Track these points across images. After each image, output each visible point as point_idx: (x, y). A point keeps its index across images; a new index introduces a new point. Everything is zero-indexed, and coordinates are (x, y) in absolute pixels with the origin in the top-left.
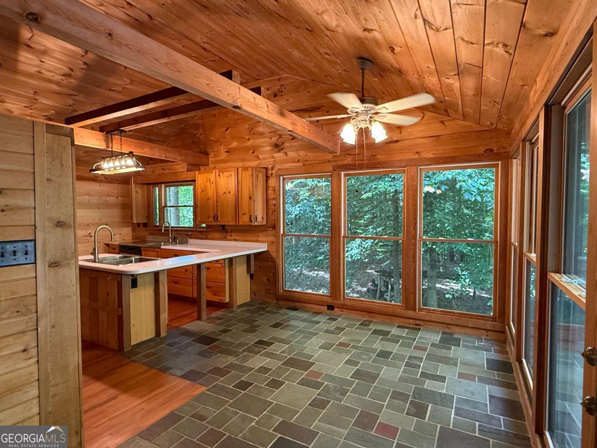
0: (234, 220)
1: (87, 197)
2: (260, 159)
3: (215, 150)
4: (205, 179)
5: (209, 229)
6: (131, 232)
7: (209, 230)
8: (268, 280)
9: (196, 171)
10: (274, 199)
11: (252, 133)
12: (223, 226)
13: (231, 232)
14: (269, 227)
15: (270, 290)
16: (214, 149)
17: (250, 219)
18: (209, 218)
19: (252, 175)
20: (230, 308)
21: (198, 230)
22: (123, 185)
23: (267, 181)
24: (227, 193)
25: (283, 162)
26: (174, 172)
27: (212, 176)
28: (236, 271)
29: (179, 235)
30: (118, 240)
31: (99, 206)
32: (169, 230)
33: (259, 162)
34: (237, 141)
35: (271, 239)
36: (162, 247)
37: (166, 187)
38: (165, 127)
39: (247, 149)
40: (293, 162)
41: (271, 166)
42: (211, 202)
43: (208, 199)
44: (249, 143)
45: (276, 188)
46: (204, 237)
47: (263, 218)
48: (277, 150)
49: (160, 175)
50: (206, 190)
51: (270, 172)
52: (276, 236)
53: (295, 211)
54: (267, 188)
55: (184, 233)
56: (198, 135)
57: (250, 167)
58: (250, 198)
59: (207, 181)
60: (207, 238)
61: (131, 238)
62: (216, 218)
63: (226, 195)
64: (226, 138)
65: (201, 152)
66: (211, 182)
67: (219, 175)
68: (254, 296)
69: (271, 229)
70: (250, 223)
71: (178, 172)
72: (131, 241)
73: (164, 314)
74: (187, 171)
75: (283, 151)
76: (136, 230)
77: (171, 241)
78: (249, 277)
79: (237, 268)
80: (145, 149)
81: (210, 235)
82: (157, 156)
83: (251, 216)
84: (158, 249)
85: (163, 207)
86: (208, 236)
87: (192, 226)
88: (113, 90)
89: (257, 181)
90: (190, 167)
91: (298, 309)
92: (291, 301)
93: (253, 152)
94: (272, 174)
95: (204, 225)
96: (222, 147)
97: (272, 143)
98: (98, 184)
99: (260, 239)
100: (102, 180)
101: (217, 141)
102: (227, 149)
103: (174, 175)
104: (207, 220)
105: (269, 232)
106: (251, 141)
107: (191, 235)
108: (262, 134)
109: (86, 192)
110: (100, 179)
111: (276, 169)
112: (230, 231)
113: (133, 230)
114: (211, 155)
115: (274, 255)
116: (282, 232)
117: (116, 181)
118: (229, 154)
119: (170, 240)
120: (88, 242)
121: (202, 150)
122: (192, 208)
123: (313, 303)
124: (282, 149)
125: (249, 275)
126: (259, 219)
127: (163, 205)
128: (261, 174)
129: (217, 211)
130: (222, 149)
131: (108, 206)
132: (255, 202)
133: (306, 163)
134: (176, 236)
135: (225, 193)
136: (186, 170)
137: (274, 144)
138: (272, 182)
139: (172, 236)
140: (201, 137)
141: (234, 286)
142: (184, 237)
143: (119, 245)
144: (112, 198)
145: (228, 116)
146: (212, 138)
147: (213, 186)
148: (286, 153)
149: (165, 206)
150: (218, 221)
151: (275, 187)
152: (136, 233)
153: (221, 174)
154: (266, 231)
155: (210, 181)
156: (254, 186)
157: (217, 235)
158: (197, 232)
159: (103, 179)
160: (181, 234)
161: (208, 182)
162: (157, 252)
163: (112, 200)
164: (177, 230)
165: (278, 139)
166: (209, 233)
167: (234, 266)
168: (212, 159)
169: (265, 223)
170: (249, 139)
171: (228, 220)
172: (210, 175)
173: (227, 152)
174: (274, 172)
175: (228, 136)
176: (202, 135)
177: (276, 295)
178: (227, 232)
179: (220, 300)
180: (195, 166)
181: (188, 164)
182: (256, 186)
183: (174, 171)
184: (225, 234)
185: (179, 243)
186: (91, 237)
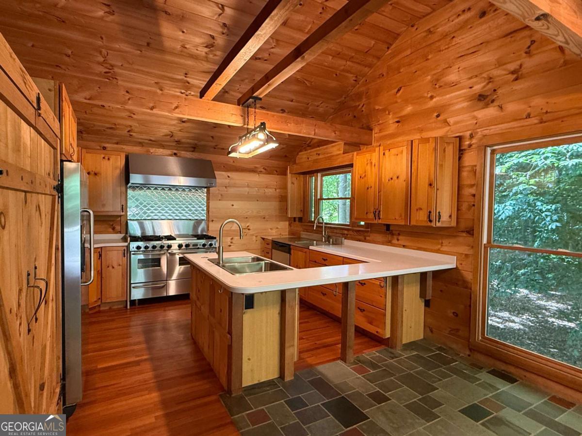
0: (403, 217)
1: (247, 189)
2: (449, 125)
3: (381, 122)
4: (366, 161)
5: (368, 228)
6: (287, 226)
7: (369, 230)
8: (456, 314)
9: (354, 152)
10: (472, 186)
11: (437, 86)
12: (388, 226)
13: (399, 234)
14: (462, 232)
15: (458, 330)
16: (379, 121)
17: (429, 216)
18: (368, 214)
19: (435, 149)
20: (392, 348)
21: (355, 229)
22: (282, 176)
23: (460, 158)
24: (395, 178)
25: (493, 122)
26: (328, 157)
27: (375, 157)
28: (403, 294)
29: (334, 234)
30: (274, 234)
31: (258, 198)
32: (322, 227)
33: (448, 128)
34: (412, 104)
35: (464, 250)
36: (311, 247)
37: (322, 176)
38: (321, 103)
39: (427, 113)
40: (516, 120)
41: (469, 132)
42: (371, 191)
43: (368, 189)
44: (432, 103)
45: (478, 168)
46: (362, 237)
47: (450, 216)
48: (481, 104)
49: (316, 161)
50: (365, 176)
51: (467, 143)
52: (475, 245)
53: (505, 210)
54: (460, 169)
55: (338, 231)
56: (360, 107)
57: (431, 137)
58: (430, 185)
59: (367, 164)
60: (365, 241)
61: (287, 233)
62: (377, 214)
63: (392, 181)
64: (396, 102)
65: (363, 128)
66: (373, 164)
67: (384, 154)
68: (430, 334)
69: (464, 234)
70: (429, 224)
71: (333, 156)
72: (288, 237)
73: (291, 349)
74: (344, 154)
75: (495, 104)
76: (292, 225)
77: (324, 240)
78: (424, 304)
79: (405, 289)
80: (289, 125)
81: (369, 236)
82: (304, 133)
83: (430, 212)
84: (306, 250)
85: (319, 199)
86: (367, 238)
87: (349, 224)
88: (260, 59)
89: (444, 157)
90: (347, 147)
91: (516, 381)
92: (500, 360)
93: (438, 116)
94: (470, 146)
95: (362, 223)
96: (390, 116)
97: (472, 96)
98: (258, 175)
99: (444, 249)
100: (261, 172)
101: (384, 110)
102: (398, 118)
103: (329, 159)
104: (365, 217)
105: (461, 239)
106: (434, 100)
107: (347, 235)
108: (454, 85)
109: (247, 184)
110: (259, 170)
111: (479, 135)
112: (397, 233)
113: (290, 225)
114: (376, 130)
115: (469, 276)
116: (485, 241)
117: (275, 172)
118: (400, 124)
119: (324, 238)
120: (246, 235)
121: (364, 126)
122: (349, 200)
123: (545, 376)
124: (493, 101)
125: (423, 300)
126: (445, 217)
127: (319, 197)
128: (451, 147)
129: (379, 204)
130: (391, 119)
131: (266, 198)
132: (439, 192)
133: (545, 118)
134: (330, 234)
135: (392, 179)
136: (342, 152)
137: (477, 96)
138: (470, 159)
139: (325, 234)
140: (363, 109)
141: (399, 316)
142: (339, 237)
143: (272, 241)
144: (270, 190)
145: (401, 71)
146: (377, 107)
147: (375, 170)
148: (501, 107)
149: (321, 199)
150: (379, 219)
151: (476, 166)
152: (292, 228)
153: (387, 152)
154: (455, 236)
155: (371, 163)
156: (439, 166)
157: (379, 237)
158: (353, 231)
159: (263, 170)
160: (335, 234)
161: (369, 165)
162: (305, 252)
163: (270, 192)
164: (331, 228)
165: (484, 87)
166: (369, 234)
167: (400, 287)
168: (375, 135)
169: (454, 224)
170: (432, 97)
171: (394, 217)
172: (371, 156)
173: (398, 122)
174: (474, 141)
175: (399, 101)
176: (365, 106)
177: (469, 342)
178: (393, 234)
179: (377, 332)
180: (355, 146)
181: (345, 144)
182: (441, 166)
183: (329, 155)
184: (390, 237)
185: (333, 244)
186: (249, 229)
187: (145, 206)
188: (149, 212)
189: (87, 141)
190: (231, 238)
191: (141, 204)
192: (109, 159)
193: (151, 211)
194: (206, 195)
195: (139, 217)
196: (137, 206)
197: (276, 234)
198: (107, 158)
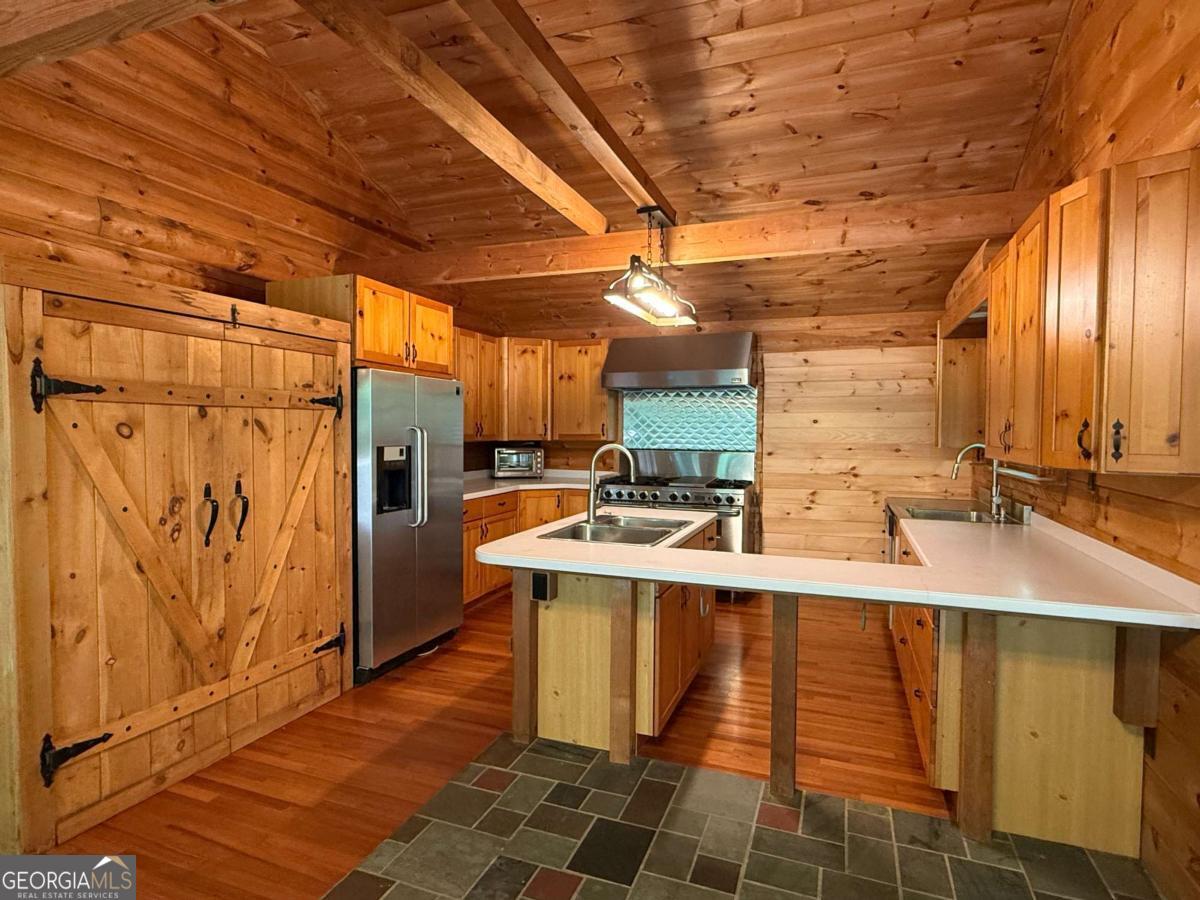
1: (850, 385)
3: (1086, 152)
13: (1108, 501)
16: (1084, 150)
24: (1028, 323)
26: (970, 285)
29: (1019, 495)
30: (929, 490)
31: (879, 405)
46: (1055, 508)
49: (961, 299)
50: (999, 325)
60: (1058, 516)
63: (1026, 333)
71: (975, 281)
72: (969, 498)
73: (622, 701)
77: (993, 511)
78: (1140, 741)
81: (1065, 504)
86: (1062, 509)
96: (1102, 126)
100: (889, 341)
103: (972, 291)
107: (1036, 498)
109: (850, 372)
110: (885, 339)
119: (994, 506)
120: (849, 487)
129: (1011, 406)
130: (1102, 135)
131: (901, 403)
134: (1015, 496)
139: (995, 494)
144: (916, 383)
147: (1009, 304)
155: (1005, 286)
158: (1042, 487)
159: (893, 337)
161: (1003, 291)
163: (910, 387)
166: (1064, 498)
171: (1025, 444)
172: (1006, 265)
183: (971, 279)
186: (856, 476)
187: (649, 426)
188: (655, 436)
189: (570, 328)
190: (812, 491)
191: (643, 422)
192: (586, 352)
193: (657, 434)
194: (756, 401)
195: (640, 444)
196: (637, 426)
197: (933, 490)
198: (583, 351)
